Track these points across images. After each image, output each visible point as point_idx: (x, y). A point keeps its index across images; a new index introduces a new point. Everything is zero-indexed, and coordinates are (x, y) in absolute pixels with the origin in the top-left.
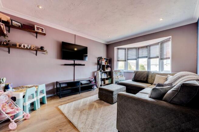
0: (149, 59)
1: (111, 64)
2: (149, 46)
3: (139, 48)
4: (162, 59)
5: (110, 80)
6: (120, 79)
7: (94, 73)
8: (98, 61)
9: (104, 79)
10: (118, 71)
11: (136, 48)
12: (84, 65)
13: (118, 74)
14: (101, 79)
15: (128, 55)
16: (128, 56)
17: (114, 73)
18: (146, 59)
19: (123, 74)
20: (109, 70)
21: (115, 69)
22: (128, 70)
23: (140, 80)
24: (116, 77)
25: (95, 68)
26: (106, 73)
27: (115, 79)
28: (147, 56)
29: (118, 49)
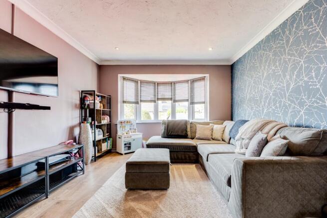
0: (174, 102)
1: (110, 109)
2: (174, 83)
3: (159, 84)
4: (192, 103)
5: (110, 142)
6: (133, 137)
7: (72, 129)
8: (82, 100)
9: (99, 141)
10: (127, 122)
11: (155, 83)
12: (48, 108)
13: (127, 128)
14: (94, 142)
15: (141, 93)
16: (142, 95)
17: (119, 126)
18: (169, 103)
19: (135, 127)
20: (105, 121)
21: (119, 119)
22: (142, 119)
23: (177, 134)
24: (125, 134)
25: (74, 116)
26: (99, 127)
27: (125, 137)
28: (170, 97)
29: (124, 79)
